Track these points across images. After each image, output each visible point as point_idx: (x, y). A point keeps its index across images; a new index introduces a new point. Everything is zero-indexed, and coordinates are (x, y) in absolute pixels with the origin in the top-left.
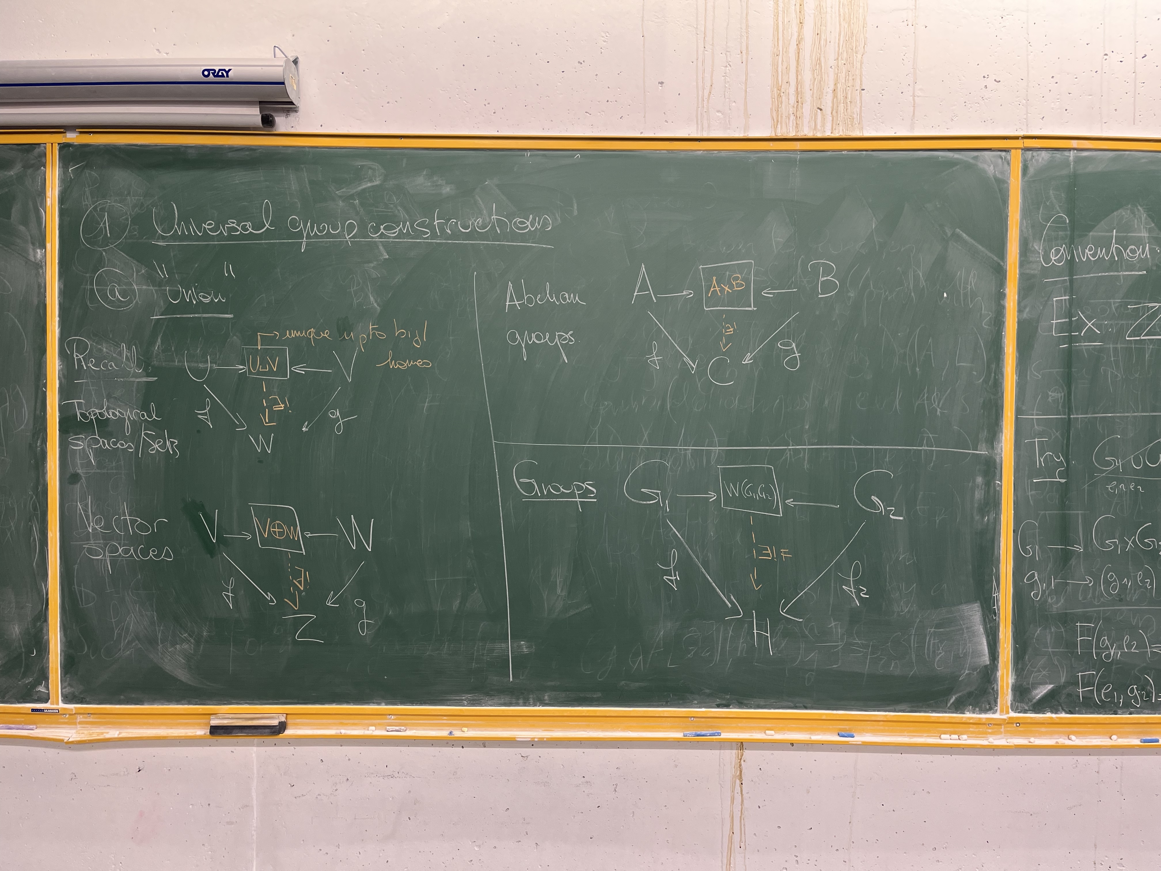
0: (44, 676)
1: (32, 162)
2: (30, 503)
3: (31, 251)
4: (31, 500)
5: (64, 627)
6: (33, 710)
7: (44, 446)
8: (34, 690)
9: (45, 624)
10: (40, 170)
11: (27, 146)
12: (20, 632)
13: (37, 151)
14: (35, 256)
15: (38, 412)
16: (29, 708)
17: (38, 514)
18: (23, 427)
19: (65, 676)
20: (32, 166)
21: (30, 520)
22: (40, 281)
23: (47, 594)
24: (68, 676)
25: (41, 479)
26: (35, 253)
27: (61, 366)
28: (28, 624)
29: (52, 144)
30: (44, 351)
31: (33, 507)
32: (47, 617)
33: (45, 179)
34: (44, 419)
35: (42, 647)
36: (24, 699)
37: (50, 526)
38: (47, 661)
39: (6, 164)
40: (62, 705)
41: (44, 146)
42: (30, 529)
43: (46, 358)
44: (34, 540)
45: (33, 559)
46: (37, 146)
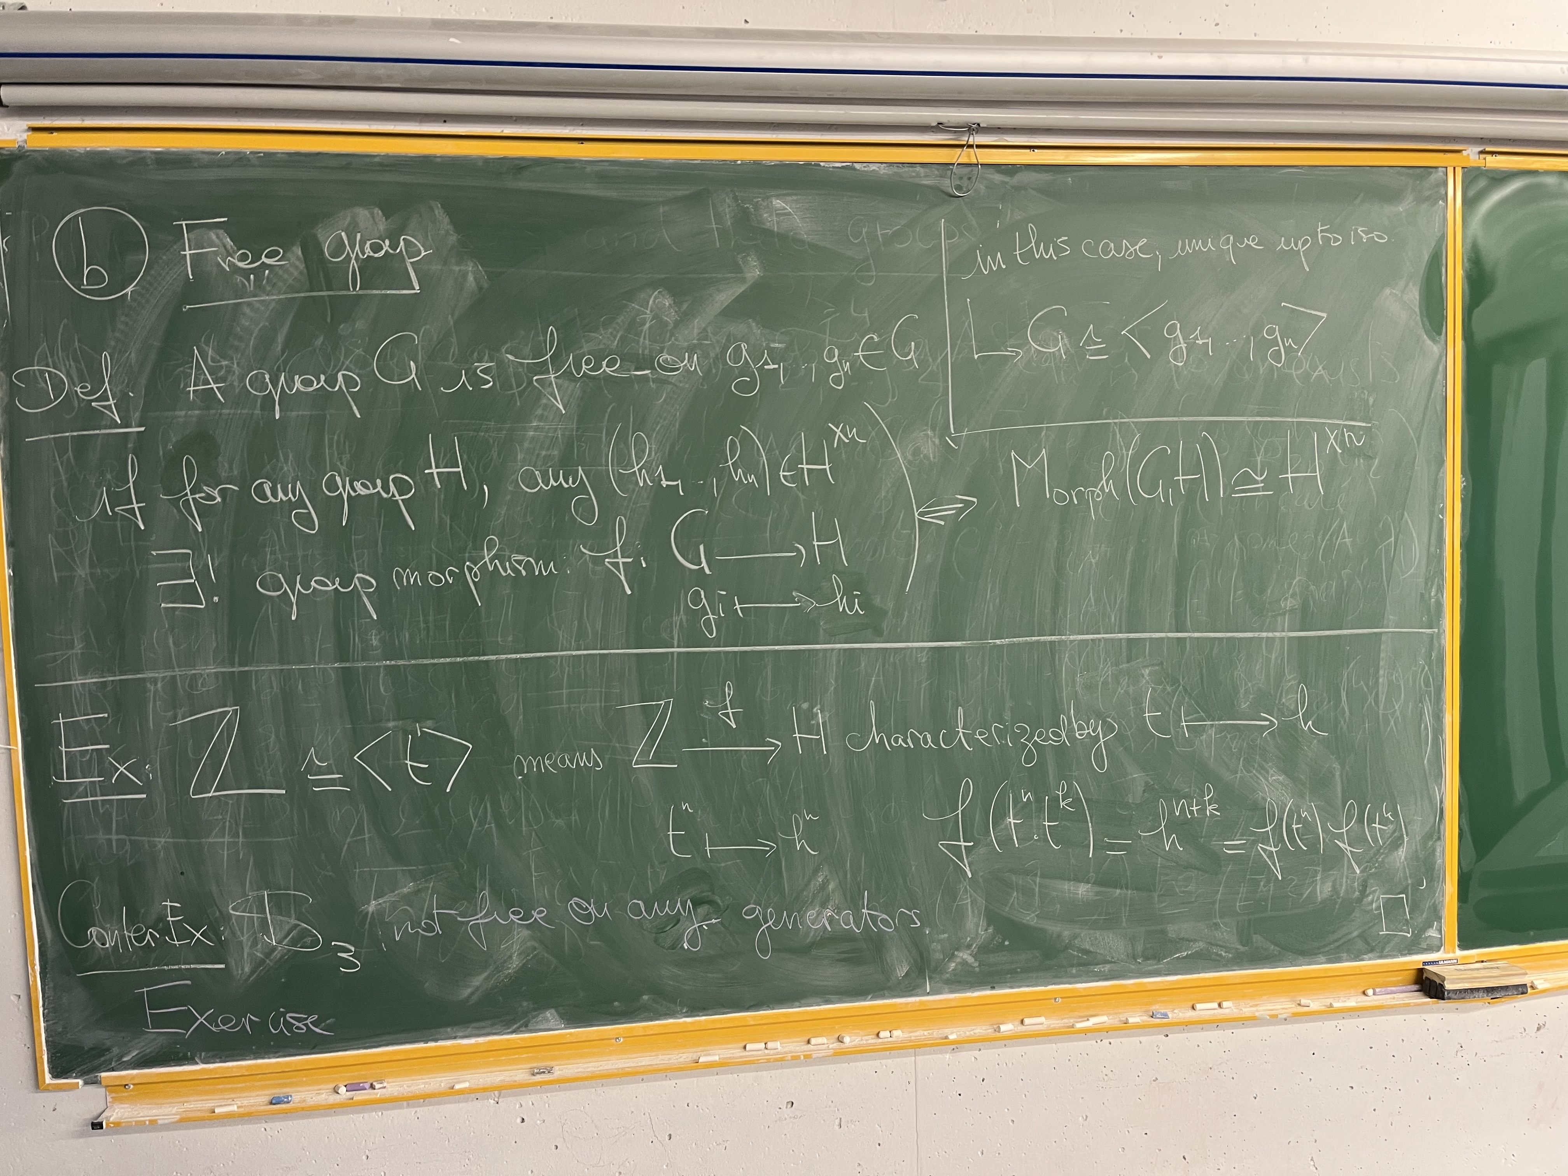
0: (1436, 915)
1: (1427, 193)
2: (1420, 677)
4: (1422, 671)
6: (1425, 963)
7: (1439, 595)
8: (1423, 937)
9: (1438, 843)
10: (1436, 206)
11: (1421, 169)
12: (1406, 858)
13: (1433, 177)
15: (1432, 549)
16: (1418, 962)
17: (1431, 691)
18: (1412, 571)
20: (1428, 198)
21: (1421, 701)
23: (1441, 802)
25: (1435, 642)
27: (1466, 482)
28: (1416, 846)
29: (1454, 168)
30: (1441, 462)
31: (1424, 682)
32: (1442, 833)
33: (1445, 219)
34: (1440, 558)
35: (1435, 875)
36: (1409, 950)
37: (1447, 706)
38: (1441, 894)
39: (1390, 196)
40: (1459, 953)
41: (1443, 172)
42: (1421, 712)
43: (1445, 472)
44: (1426, 728)
45: (1424, 754)
46: (1433, 170)
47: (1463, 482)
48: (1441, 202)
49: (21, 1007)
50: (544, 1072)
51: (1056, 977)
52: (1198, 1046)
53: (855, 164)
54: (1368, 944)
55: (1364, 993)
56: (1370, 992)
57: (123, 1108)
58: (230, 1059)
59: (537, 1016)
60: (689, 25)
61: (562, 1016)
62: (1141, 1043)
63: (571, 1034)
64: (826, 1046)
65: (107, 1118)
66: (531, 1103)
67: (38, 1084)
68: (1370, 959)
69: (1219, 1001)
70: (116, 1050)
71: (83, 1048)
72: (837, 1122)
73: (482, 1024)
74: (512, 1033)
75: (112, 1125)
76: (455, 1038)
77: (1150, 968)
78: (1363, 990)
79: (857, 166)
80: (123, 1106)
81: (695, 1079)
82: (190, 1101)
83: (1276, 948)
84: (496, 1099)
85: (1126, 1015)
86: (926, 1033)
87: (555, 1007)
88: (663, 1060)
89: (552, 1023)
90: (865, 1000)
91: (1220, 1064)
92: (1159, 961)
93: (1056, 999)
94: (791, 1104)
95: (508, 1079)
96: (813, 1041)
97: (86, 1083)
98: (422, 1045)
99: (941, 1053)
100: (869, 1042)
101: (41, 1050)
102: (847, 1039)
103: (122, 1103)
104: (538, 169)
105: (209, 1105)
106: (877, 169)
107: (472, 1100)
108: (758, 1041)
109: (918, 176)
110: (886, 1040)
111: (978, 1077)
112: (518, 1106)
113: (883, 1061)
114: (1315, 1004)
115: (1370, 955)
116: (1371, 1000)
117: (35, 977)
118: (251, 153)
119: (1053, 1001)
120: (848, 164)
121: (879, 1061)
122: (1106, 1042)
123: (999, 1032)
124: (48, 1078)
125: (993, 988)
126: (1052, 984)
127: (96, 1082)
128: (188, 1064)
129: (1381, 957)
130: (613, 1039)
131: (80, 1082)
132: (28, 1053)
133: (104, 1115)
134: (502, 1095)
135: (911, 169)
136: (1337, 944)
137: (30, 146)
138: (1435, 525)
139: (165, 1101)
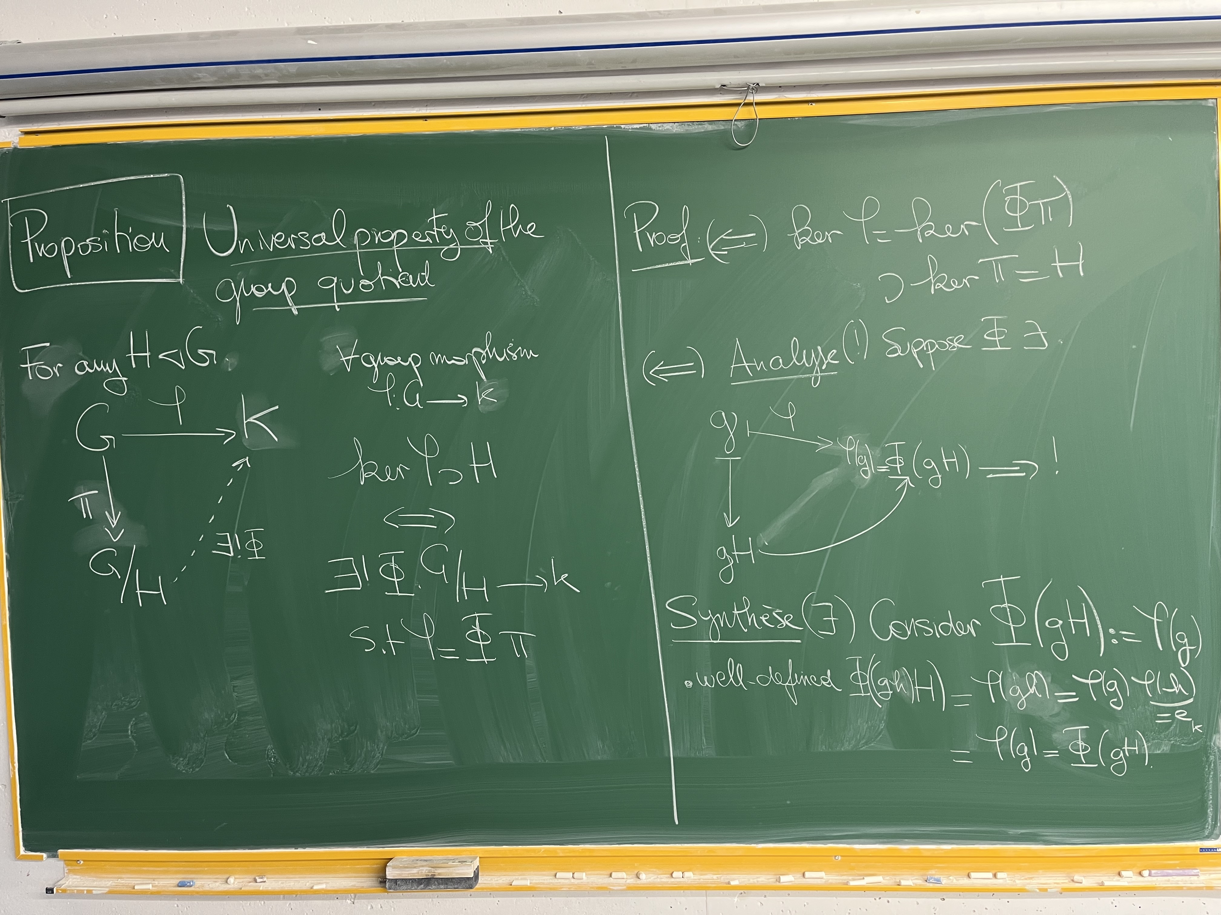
6: (1202, 850)
10: (1209, 134)
13: (1204, 108)
16: (1197, 847)
36: (1185, 836)
41: (1213, 103)
48: (1211, 131)
49: (6, 794)
52: (974, 911)
53: (651, 125)
55: (1140, 874)
56: (1146, 873)
57: (73, 879)
62: (918, 904)
64: (625, 880)
65: (60, 885)
66: (380, 906)
67: (17, 854)
69: (994, 871)
75: (60, 891)
78: (1138, 872)
80: (75, 876)
81: (513, 899)
82: (121, 878)
84: (352, 900)
85: (898, 878)
86: (715, 877)
93: (836, 856)
96: (614, 875)
100: (663, 880)
101: (19, 828)
102: (643, 876)
106: (671, 128)
108: (566, 871)
110: (678, 880)
112: (369, 907)
113: (677, 899)
117: (15, 770)
119: (834, 858)
120: (646, 125)
121: (674, 898)
123: (779, 882)
124: (23, 851)
127: (55, 856)
131: (45, 855)
132: (12, 829)
134: (357, 897)
137: (21, 146)
139: (105, 876)
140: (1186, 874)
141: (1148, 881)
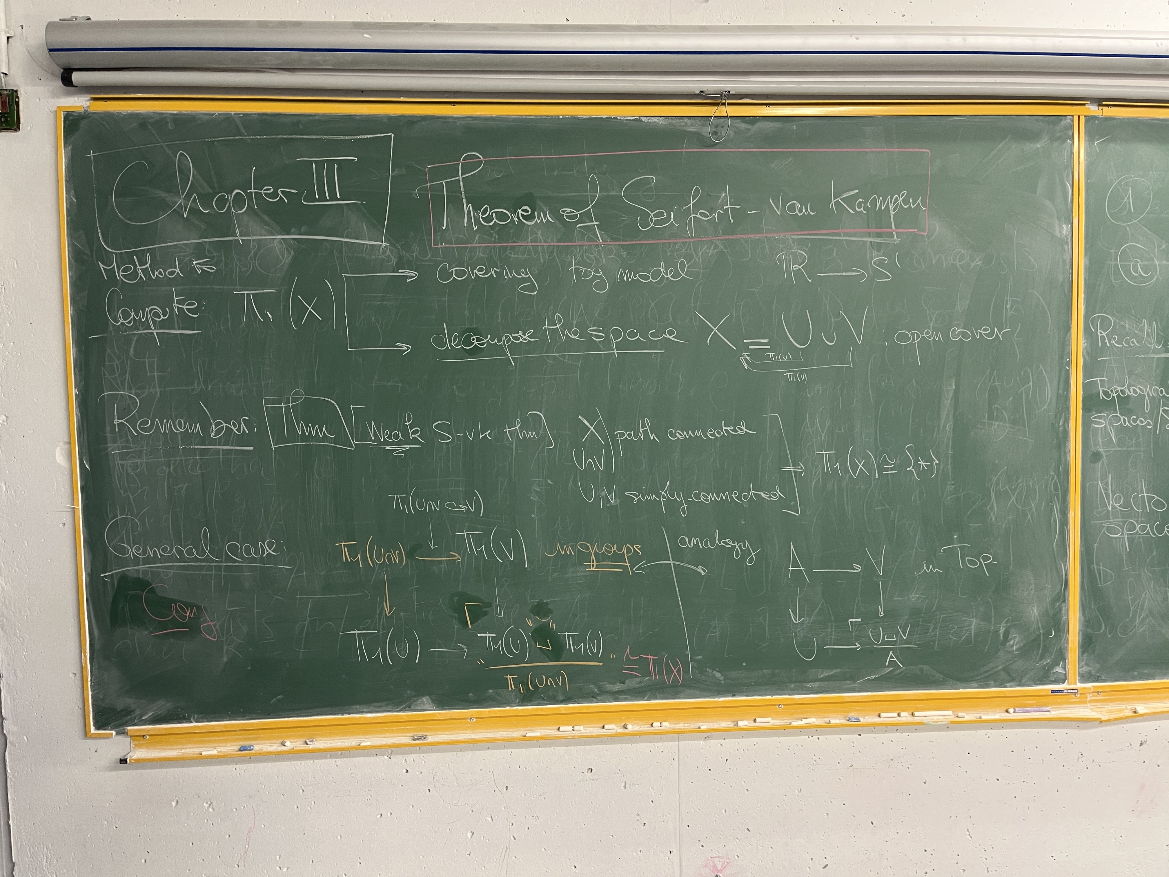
0: (1061, 657)
1: (1059, 134)
2: (1051, 483)
3: (1057, 226)
4: (1053, 479)
5: (1083, 607)
6: (1053, 691)
7: (1066, 425)
8: (1052, 672)
9: (1064, 605)
10: (1066, 144)
11: (1054, 117)
12: (1039, 615)
13: (1063, 123)
14: (1061, 232)
15: (1061, 391)
16: (1049, 690)
17: (1058, 494)
18: (1045, 407)
19: (1082, 656)
20: (1059, 138)
21: (1051, 502)
22: (1065, 257)
23: (1066, 574)
24: (1085, 655)
25: (1063, 459)
26: (1061, 228)
27: (1086, 344)
28: (1047, 606)
29: (1079, 116)
30: (1068, 329)
31: (1054, 487)
32: (1067, 597)
33: (1072, 153)
34: (1067, 398)
35: (1061, 628)
36: (1041, 681)
37: (1071, 505)
38: (1066, 641)
39: (1033, 136)
40: (1079, 685)
41: (1070, 119)
42: (1051, 509)
43: (1071, 336)
44: (1055, 520)
45: (1053, 539)
46: (1063, 118)
47: (1084, 343)
48: (1068, 140)
49: (76, 681)
50: (421, 738)
51: (778, 690)
52: (883, 743)
53: (642, 118)
54: (1010, 675)
55: (1007, 711)
56: (1011, 710)
57: (142, 751)
58: (212, 720)
59: (417, 700)
60: (528, 23)
61: (434, 701)
62: (841, 739)
63: (439, 714)
64: (615, 730)
65: (130, 757)
66: (412, 760)
67: (86, 734)
68: (1011, 686)
69: (898, 712)
70: (138, 712)
71: (116, 710)
72: (623, 784)
73: (380, 704)
74: (400, 711)
75: (133, 761)
76: (362, 712)
77: (848, 686)
78: (1005, 709)
79: (643, 119)
80: (141, 750)
81: (525, 749)
82: (187, 748)
83: (941, 675)
84: (389, 756)
85: (829, 719)
86: (686, 725)
87: (429, 695)
88: (502, 735)
89: (427, 706)
90: (643, 700)
91: (899, 757)
92: (854, 682)
93: (779, 705)
94: (591, 770)
95: (397, 742)
96: (606, 727)
97: (118, 733)
98: (340, 716)
99: (696, 740)
100: (646, 729)
101: (89, 710)
102: (630, 726)
103: (140, 748)
104: (424, 123)
105: (197, 751)
106: (658, 121)
107: (373, 756)
108: (568, 725)
109: (686, 125)
110: (657, 728)
111: (723, 758)
112: (404, 761)
113: (656, 744)
114: (968, 717)
115: (1012, 684)
116: (1012, 715)
117: (86, 661)
118: (235, 114)
119: (777, 707)
120: (637, 117)
121: (653, 743)
122: (816, 737)
123: (737, 726)
124: (93, 730)
125: (734, 696)
126: (775, 695)
127: (123, 733)
128: (186, 723)
129: (1019, 686)
130: (468, 719)
131: (114, 733)
132: (80, 712)
133: (129, 755)
134: (393, 753)
135: (681, 120)
136: (986, 675)
137: (92, 110)
138: (1063, 374)
139: (170, 747)
140: (1041, 710)
141: (1013, 716)
